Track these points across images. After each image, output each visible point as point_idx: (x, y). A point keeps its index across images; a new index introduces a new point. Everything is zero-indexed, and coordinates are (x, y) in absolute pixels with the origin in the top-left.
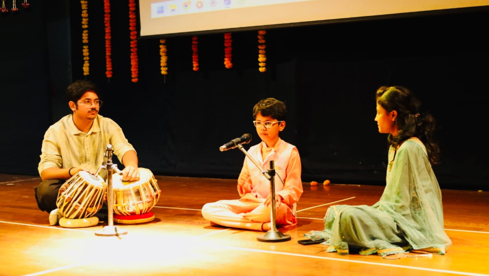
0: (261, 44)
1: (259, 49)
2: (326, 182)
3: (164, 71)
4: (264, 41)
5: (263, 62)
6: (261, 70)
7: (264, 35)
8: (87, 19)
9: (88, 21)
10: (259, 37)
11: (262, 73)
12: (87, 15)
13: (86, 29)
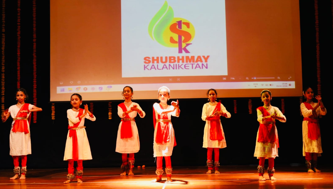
0: (110, 107)
1: (109, 110)
2: (144, 166)
3: (53, 118)
4: (111, 106)
5: (110, 115)
6: (110, 118)
7: (111, 104)
8: (4, 91)
9: (5, 92)
10: (109, 104)
11: (110, 120)
12: (4, 89)
13: (4, 96)
